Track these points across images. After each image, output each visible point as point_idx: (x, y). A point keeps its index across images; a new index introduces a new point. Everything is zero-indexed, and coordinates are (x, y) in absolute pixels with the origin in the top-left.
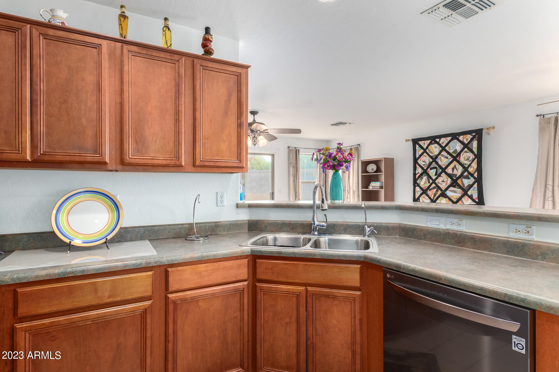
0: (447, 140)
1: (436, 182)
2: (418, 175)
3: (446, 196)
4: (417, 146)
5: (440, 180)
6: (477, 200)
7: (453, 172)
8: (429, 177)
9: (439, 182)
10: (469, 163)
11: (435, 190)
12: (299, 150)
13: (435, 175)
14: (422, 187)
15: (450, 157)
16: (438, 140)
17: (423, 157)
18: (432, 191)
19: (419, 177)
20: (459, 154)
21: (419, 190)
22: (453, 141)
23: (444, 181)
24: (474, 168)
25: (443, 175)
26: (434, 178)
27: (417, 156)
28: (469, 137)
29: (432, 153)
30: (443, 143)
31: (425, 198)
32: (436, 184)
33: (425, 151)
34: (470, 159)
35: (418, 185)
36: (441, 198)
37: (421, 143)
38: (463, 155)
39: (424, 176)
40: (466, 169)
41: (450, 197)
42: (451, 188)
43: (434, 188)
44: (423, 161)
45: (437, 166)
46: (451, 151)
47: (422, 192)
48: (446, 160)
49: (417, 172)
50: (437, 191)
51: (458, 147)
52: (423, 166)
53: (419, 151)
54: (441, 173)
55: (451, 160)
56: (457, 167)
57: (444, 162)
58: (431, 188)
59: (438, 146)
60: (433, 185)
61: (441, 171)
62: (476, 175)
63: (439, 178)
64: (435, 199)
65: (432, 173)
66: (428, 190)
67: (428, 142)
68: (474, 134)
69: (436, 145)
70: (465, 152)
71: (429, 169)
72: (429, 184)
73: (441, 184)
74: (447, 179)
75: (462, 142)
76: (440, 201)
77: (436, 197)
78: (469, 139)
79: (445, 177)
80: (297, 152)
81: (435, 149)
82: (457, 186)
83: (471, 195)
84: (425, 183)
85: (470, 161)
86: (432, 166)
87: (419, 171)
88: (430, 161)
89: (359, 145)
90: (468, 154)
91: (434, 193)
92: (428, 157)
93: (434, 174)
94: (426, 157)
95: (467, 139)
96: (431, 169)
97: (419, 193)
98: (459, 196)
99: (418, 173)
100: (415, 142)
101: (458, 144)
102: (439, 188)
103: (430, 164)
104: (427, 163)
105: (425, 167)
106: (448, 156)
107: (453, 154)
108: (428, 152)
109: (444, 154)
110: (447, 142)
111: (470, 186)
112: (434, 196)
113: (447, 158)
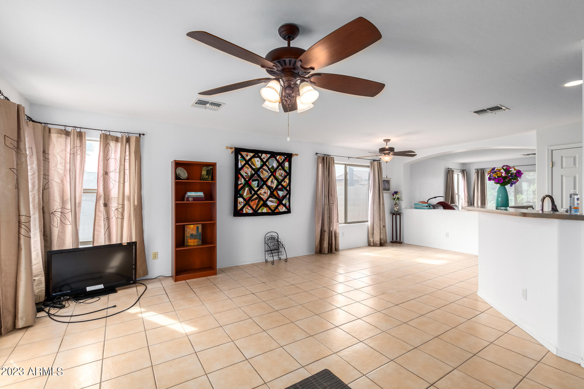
0: (267, 156)
1: (258, 193)
2: (242, 185)
3: (266, 206)
4: (240, 156)
5: (262, 191)
6: (288, 208)
7: (271, 185)
8: (251, 188)
9: (261, 194)
10: (282, 178)
11: (257, 200)
13: (257, 187)
14: (245, 197)
15: (269, 172)
16: (260, 155)
17: (245, 168)
18: (254, 202)
19: (242, 188)
20: (275, 170)
21: (243, 202)
22: (271, 159)
23: (264, 192)
24: (286, 183)
25: (265, 187)
26: (256, 189)
27: (240, 166)
28: (283, 158)
29: (254, 166)
30: (264, 158)
31: (248, 209)
32: (258, 195)
33: (247, 162)
34: (283, 176)
35: (241, 196)
36: (263, 207)
37: (244, 154)
38: (278, 171)
39: (247, 187)
40: (279, 183)
41: (270, 206)
42: (270, 199)
43: (256, 199)
44: (245, 173)
45: (259, 179)
46: (270, 167)
47: (245, 202)
48: (267, 173)
49: (239, 183)
50: (259, 202)
51: (275, 165)
52: (246, 177)
53: (242, 162)
54: (263, 185)
55: (270, 174)
56: (273, 181)
57: (266, 175)
58: (253, 198)
59: (260, 160)
60: (256, 196)
61: (263, 184)
62: (288, 188)
63: (261, 189)
64: (257, 209)
65: (255, 184)
66: (250, 201)
67: (252, 154)
68: (286, 156)
69: (258, 159)
70: (280, 169)
71: (251, 181)
72: (251, 195)
73: (264, 195)
74: (268, 191)
75: (278, 161)
76: (262, 210)
77: (258, 207)
78: (283, 160)
79: (266, 189)
81: (257, 163)
82: (274, 197)
83: (285, 204)
84: (247, 194)
85: (282, 177)
86: (253, 178)
87: (242, 181)
88: (252, 173)
90: (281, 171)
91: (256, 203)
92: (250, 169)
93: (256, 185)
94: (248, 168)
95: (281, 159)
96: (253, 181)
97: (243, 205)
98: (275, 205)
99: (241, 184)
100: (238, 151)
101: (275, 162)
102: (261, 199)
103: (252, 175)
104: (249, 175)
105: (247, 178)
106: (268, 171)
107: (271, 169)
108: (250, 164)
109: (266, 169)
110: (267, 158)
111: (284, 197)
112: (257, 206)
113: (268, 172)
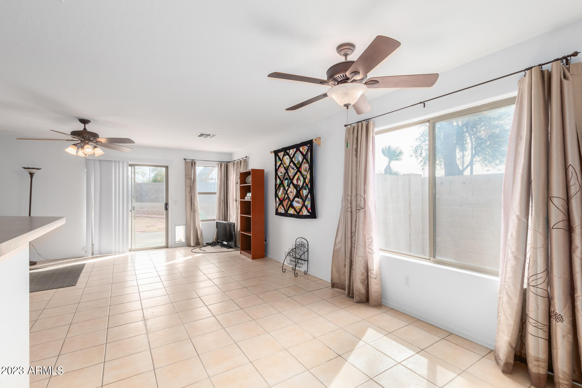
0: (293, 151)
2: (278, 186)
3: (293, 207)
4: (277, 157)
5: (289, 191)
6: (310, 211)
7: (297, 183)
8: (284, 188)
9: (289, 193)
10: (306, 174)
11: (287, 200)
12: (195, 162)
13: (287, 186)
14: (280, 197)
15: (295, 168)
16: (288, 151)
17: (281, 168)
18: (285, 201)
19: (278, 188)
20: (301, 165)
21: (278, 201)
22: (297, 153)
23: (292, 191)
24: (308, 179)
25: (292, 185)
26: (286, 188)
27: (277, 167)
28: (306, 148)
29: (285, 165)
30: (291, 154)
31: (281, 208)
33: (281, 162)
34: (307, 170)
35: (278, 196)
36: (290, 208)
37: (279, 154)
38: (303, 166)
39: (282, 187)
40: (305, 180)
41: (295, 207)
42: (296, 199)
44: (281, 173)
45: (288, 177)
46: (296, 162)
47: (280, 202)
48: (293, 171)
51: (300, 158)
52: (281, 177)
53: (278, 162)
54: (290, 184)
55: (296, 171)
56: (300, 177)
57: (292, 173)
58: (285, 198)
59: (289, 158)
60: (286, 196)
61: (290, 182)
62: (310, 185)
63: (289, 188)
65: (286, 183)
66: (283, 201)
67: (283, 153)
68: (309, 145)
69: (287, 156)
70: (305, 163)
72: (284, 195)
73: (290, 195)
74: (294, 191)
75: (302, 154)
76: (290, 211)
77: (288, 208)
78: (306, 150)
79: (292, 188)
80: (193, 163)
81: (287, 160)
82: (300, 197)
83: (307, 205)
84: (282, 194)
85: (306, 172)
86: (285, 177)
87: (278, 182)
88: (284, 172)
89: (246, 157)
90: (306, 165)
91: (287, 203)
92: (283, 168)
96: (285, 180)
97: (278, 204)
98: (300, 207)
99: (278, 184)
100: (276, 153)
101: (300, 155)
102: (289, 199)
103: (285, 175)
104: (283, 174)
107: (297, 165)
108: (283, 163)
109: (292, 165)
110: (294, 153)
111: (306, 197)
112: (287, 206)
113: (293, 169)
